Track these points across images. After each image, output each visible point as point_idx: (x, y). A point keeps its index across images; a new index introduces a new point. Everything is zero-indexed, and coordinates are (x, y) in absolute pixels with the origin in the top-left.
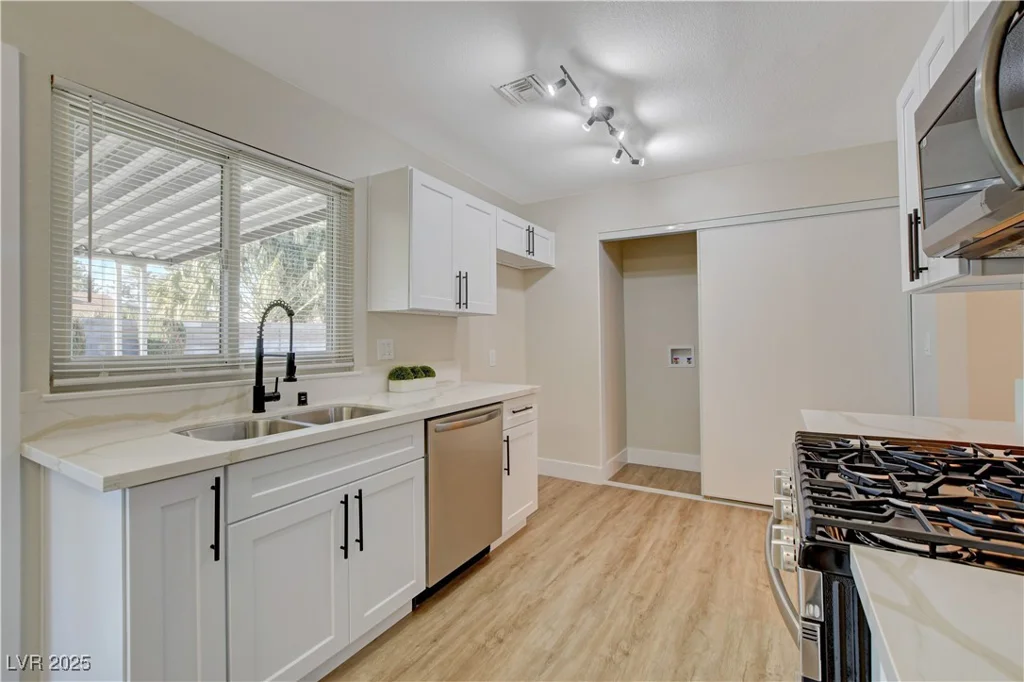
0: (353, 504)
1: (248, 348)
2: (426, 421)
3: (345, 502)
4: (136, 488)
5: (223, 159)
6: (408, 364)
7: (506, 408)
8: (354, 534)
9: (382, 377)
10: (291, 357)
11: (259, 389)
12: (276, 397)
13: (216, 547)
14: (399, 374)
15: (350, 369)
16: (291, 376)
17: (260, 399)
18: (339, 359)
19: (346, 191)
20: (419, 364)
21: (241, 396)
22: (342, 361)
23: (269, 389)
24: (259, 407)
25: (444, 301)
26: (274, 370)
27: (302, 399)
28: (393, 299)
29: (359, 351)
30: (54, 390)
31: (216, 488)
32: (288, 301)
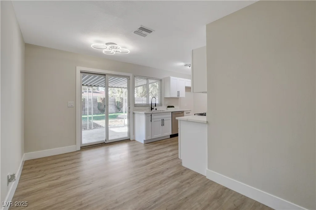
0: (163, 120)
1: (150, 103)
2: (172, 112)
3: (162, 120)
4: (146, 114)
5: (147, 79)
6: (170, 105)
7: (185, 112)
8: (163, 124)
9: (167, 107)
10: (156, 104)
11: (151, 107)
12: (153, 109)
13: (151, 121)
14: (169, 107)
15: (162, 106)
16: (155, 106)
17: (152, 109)
18: (160, 104)
19: (161, 80)
20: (172, 105)
21: (149, 109)
22: (161, 105)
23: (153, 108)
24: (151, 110)
25: (176, 96)
26: (153, 105)
27: (156, 109)
28: (168, 96)
29: (163, 104)
30: (135, 106)
31: (151, 115)
32: (153, 97)
